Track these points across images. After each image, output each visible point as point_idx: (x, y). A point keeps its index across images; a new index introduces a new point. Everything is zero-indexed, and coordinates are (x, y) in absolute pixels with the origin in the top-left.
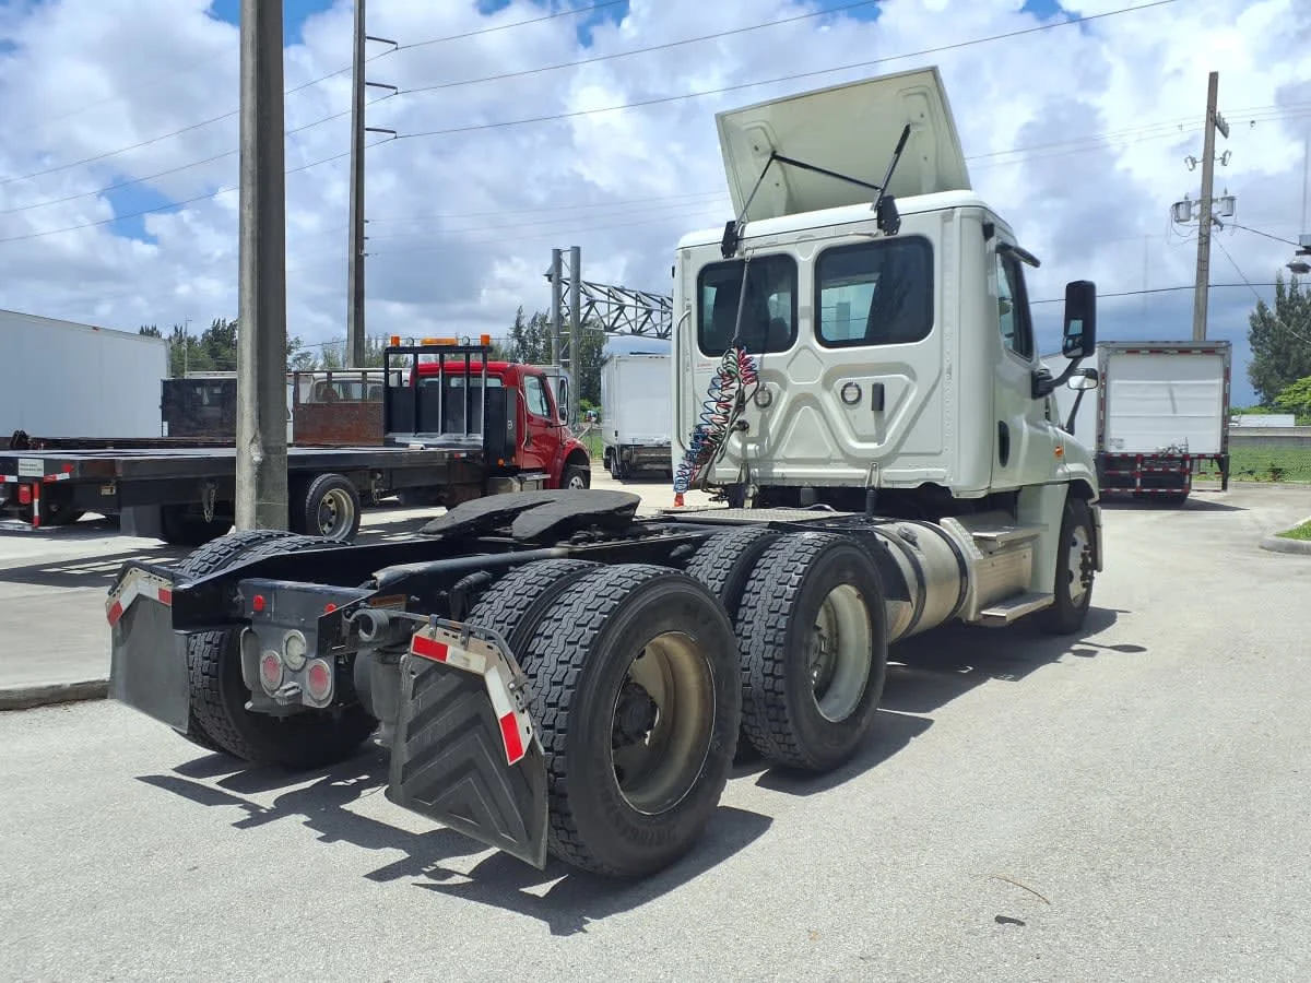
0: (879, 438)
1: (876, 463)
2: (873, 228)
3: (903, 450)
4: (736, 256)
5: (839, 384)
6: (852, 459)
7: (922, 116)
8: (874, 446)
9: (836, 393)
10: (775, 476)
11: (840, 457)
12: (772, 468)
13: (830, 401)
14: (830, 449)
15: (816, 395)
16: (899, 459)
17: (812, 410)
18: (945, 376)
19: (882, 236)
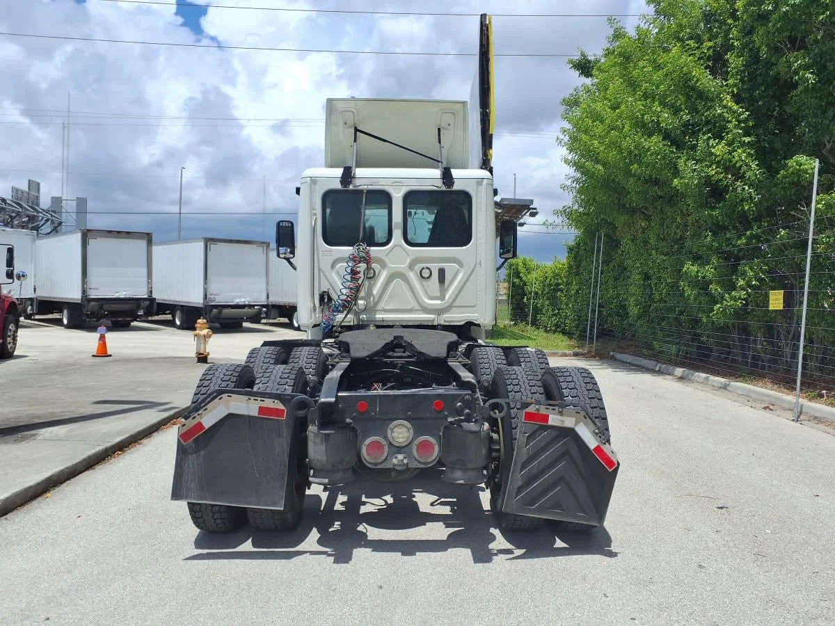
0: (442, 298)
1: (439, 312)
2: (439, 183)
3: (455, 304)
4: (351, 187)
5: (418, 267)
6: (426, 310)
7: (449, 125)
8: (439, 302)
9: (417, 273)
10: (377, 319)
11: (418, 308)
12: (375, 315)
13: (413, 277)
14: (413, 304)
15: (405, 273)
16: (454, 309)
17: (402, 282)
18: (478, 265)
19: (444, 188)
